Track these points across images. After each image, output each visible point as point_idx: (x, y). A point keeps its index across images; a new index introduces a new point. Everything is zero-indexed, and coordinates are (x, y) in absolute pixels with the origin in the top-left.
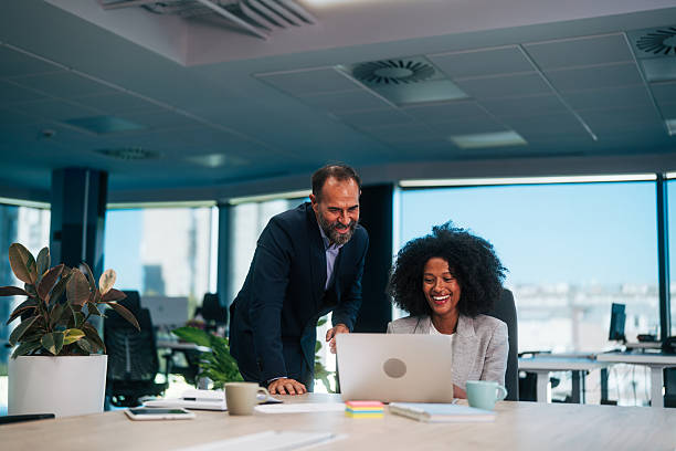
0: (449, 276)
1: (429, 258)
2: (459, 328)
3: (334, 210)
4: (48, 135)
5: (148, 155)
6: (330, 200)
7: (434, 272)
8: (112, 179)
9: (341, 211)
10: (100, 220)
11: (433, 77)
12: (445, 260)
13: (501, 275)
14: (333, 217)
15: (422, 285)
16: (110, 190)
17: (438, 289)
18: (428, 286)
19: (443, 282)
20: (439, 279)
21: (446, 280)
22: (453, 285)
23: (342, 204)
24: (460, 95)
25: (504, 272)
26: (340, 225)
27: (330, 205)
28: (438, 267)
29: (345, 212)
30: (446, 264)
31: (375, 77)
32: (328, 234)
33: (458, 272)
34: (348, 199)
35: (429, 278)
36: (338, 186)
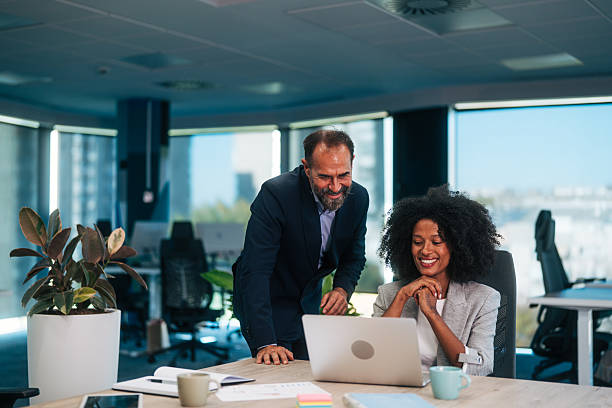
0: (438, 240)
1: (419, 219)
2: (449, 294)
3: (324, 177)
4: (104, 72)
5: (203, 85)
6: (319, 167)
7: (423, 234)
8: (174, 107)
9: (331, 178)
10: (163, 149)
11: (469, 7)
12: (435, 222)
13: (495, 241)
14: (323, 183)
15: (411, 248)
16: (173, 118)
17: (425, 251)
18: (416, 249)
19: (432, 246)
20: (428, 241)
21: (435, 243)
22: (442, 249)
23: (331, 171)
24: (502, 21)
25: (499, 239)
26: (331, 192)
27: (320, 172)
28: (428, 229)
29: (335, 179)
30: (436, 226)
31: (409, 9)
32: (320, 199)
33: (447, 235)
34: (338, 166)
35: (418, 240)
36: (328, 152)
